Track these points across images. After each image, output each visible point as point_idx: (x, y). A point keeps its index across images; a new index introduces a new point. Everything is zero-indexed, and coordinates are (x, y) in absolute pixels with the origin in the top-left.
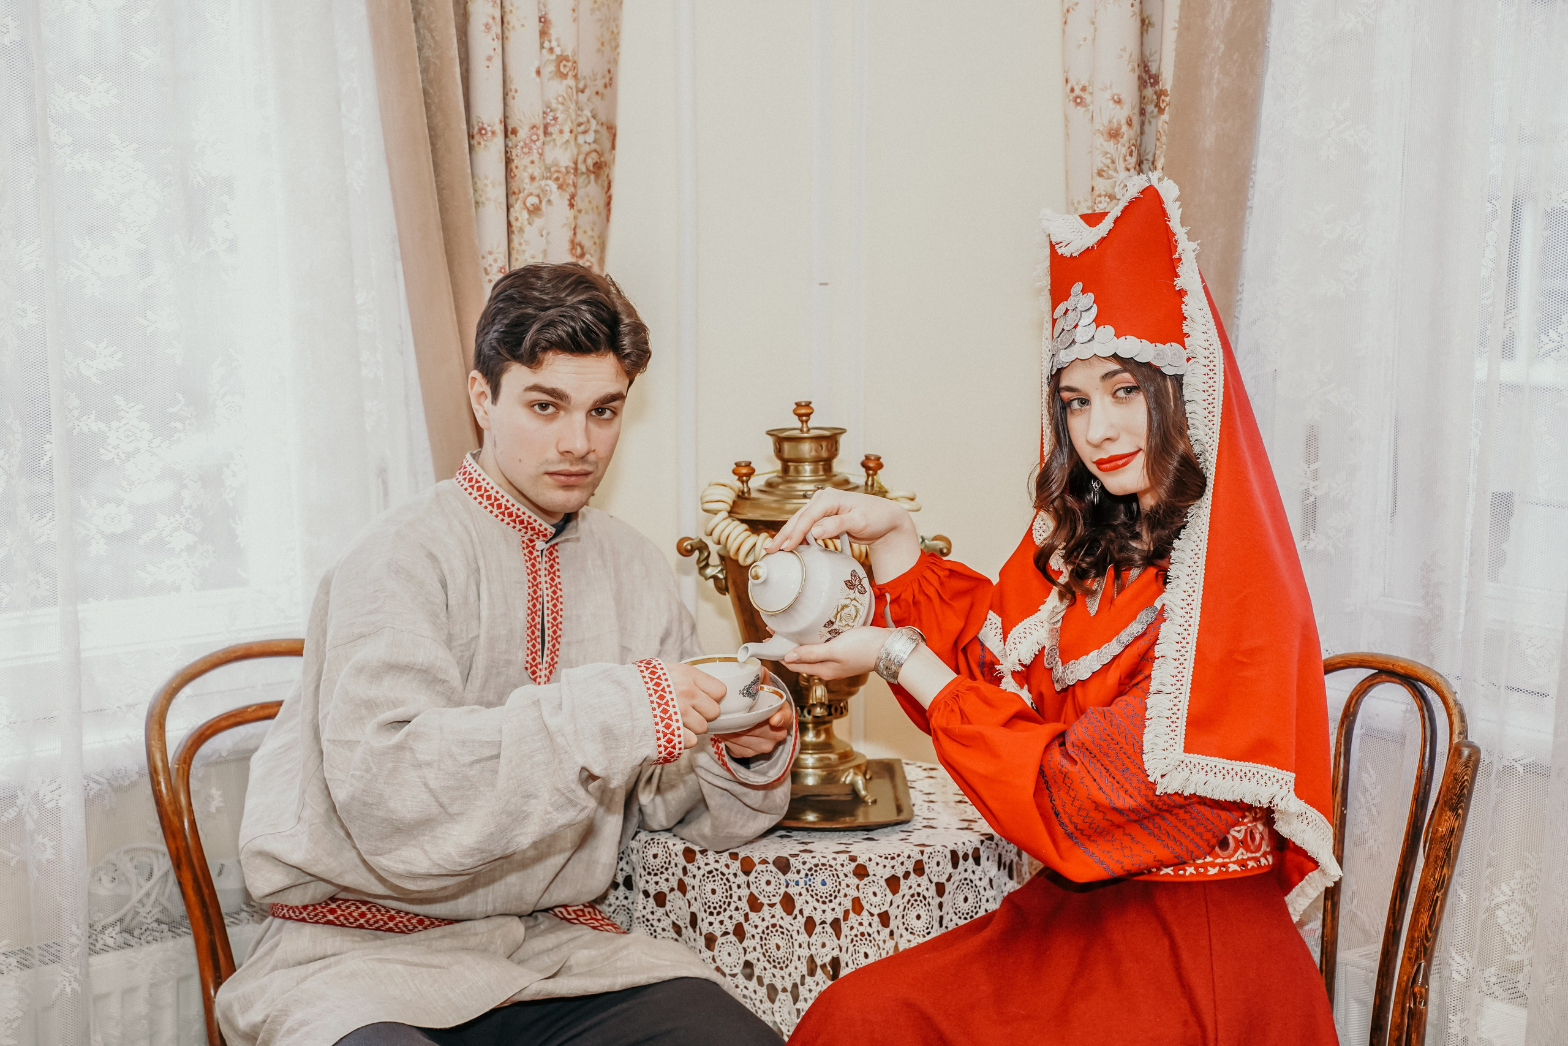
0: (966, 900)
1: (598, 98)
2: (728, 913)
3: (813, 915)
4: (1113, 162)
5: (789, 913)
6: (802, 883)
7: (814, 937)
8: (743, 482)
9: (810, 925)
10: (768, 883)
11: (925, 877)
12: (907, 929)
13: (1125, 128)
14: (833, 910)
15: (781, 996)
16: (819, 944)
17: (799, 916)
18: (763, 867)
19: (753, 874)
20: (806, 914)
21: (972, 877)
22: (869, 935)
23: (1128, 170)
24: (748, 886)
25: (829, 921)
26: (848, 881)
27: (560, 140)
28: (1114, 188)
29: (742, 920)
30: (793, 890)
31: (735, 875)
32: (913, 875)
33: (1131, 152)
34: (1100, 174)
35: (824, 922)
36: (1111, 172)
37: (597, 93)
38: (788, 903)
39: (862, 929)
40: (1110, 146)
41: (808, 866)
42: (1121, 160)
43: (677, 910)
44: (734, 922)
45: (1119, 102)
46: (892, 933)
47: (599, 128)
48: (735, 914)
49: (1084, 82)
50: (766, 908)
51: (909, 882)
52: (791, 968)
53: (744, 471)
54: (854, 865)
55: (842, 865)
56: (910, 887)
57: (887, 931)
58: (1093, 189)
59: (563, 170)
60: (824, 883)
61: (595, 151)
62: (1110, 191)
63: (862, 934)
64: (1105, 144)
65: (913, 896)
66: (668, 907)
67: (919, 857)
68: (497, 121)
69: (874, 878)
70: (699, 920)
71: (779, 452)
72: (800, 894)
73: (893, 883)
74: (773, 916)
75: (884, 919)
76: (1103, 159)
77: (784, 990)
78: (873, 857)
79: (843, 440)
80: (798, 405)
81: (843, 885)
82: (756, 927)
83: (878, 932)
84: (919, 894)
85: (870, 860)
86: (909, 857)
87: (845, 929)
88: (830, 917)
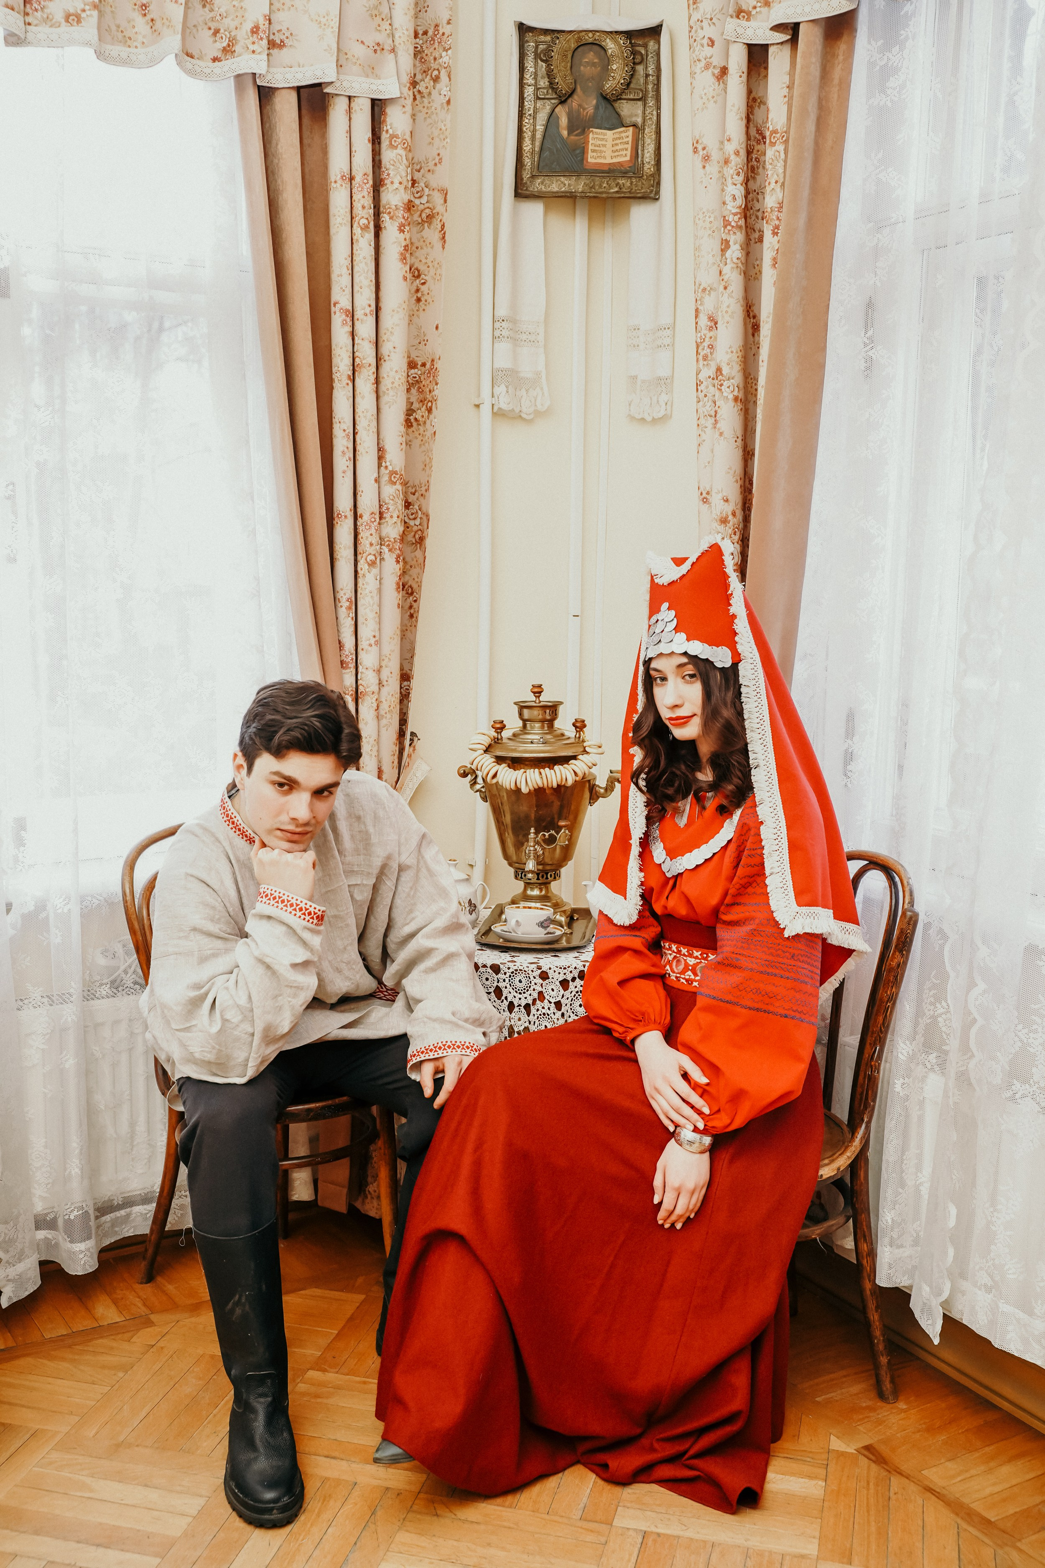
1: (422, 498)
3: (513, 1000)
5: (499, 999)
6: (507, 980)
7: (513, 1014)
8: (498, 733)
9: (511, 1006)
10: (487, 979)
12: (573, 1013)
13: (730, 517)
14: (526, 998)
16: (516, 1018)
17: (505, 1001)
18: (484, 969)
20: (509, 1000)
22: (548, 1015)
25: (523, 1005)
26: (535, 981)
27: (391, 522)
30: (501, 985)
32: (578, 980)
33: (735, 532)
37: (422, 495)
39: (544, 1011)
40: (721, 528)
41: (511, 970)
45: (727, 501)
46: (563, 1015)
47: (422, 516)
49: (708, 489)
51: (575, 984)
53: (498, 726)
54: (540, 971)
55: (532, 971)
56: (576, 987)
57: (560, 1013)
59: (393, 540)
60: (520, 981)
63: (544, 1014)
64: (718, 527)
68: (348, 510)
69: (552, 980)
71: (521, 715)
72: (506, 988)
73: (564, 984)
75: (558, 1005)
78: (552, 967)
79: (561, 709)
80: (534, 686)
81: (533, 983)
83: (554, 1013)
85: (550, 969)
86: (575, 968)
87: (533, 1010)
88: (523, 1002)
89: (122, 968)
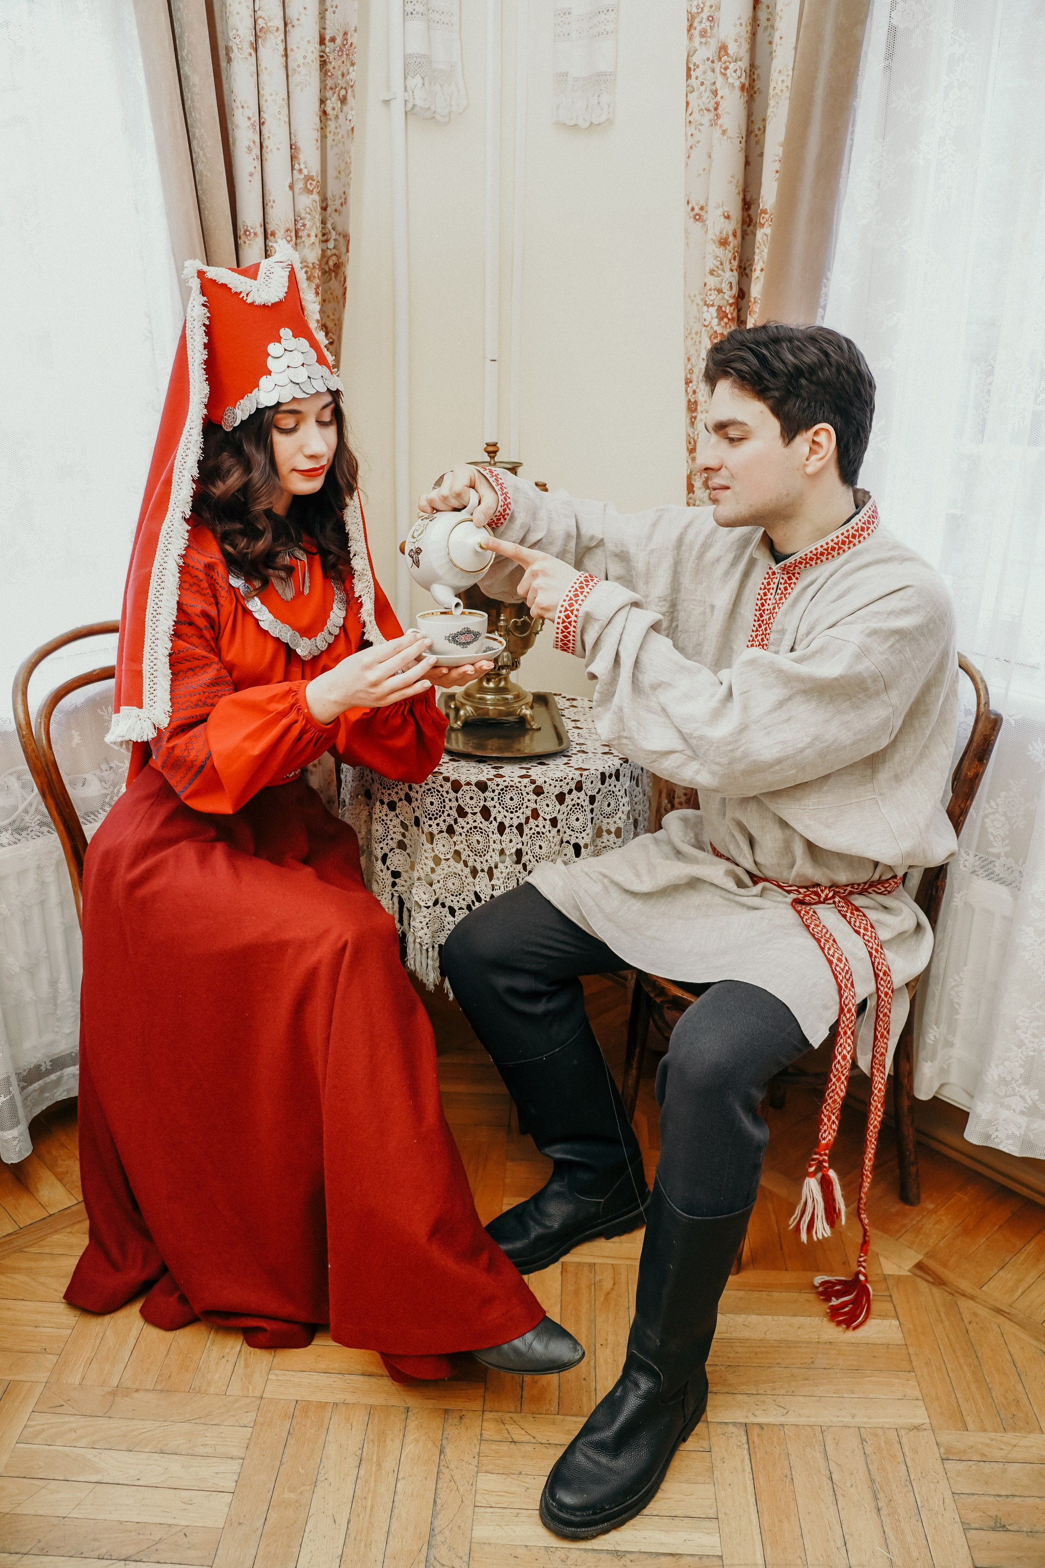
0: (609, 805)
1: (337, 214)
2: (442, 818)
3: (504, 820)
4: (722, 264)
5: (487, 819)
6: (496, 799)
7: (504, 836)
9: (501, 828)
10: (471, 798)
11: (583, 792)
13: (731, 238)
14: (518, 817)
15: (480, 874)
16: (508, 840)
17: (494, 822)
18: (468, 788)
19: (461, 792)
20: (499, 820)
21: (614, 789)
22: (543, 833)
23: (732, 271)
24: (457, 800)
25: (515, 825)
26: (529, 797)
27: (308, 242)
28: (721, 283)
29: (452, 822)
30: (489, 804)
31: (447, 792)
32: (574, 792)
33: (735, 256)
34: (712, 272)
35: (511, 826)
36: (720, 272)
37: (336, 210)
38: (486, 813)
39: (538, 829)
40: (720, 252)
41: (500, 787)
42: (728, 263)
43: (404, 813)
44: (447, 824)
45: (728, 217)
46: (559, 831)
47: (337, 237)
48: (448, 819)
49: (702, 203)
50: (470, 815)
51: (571, 796)
52: (488, 857)
54: (533, 786)
55: (525, 787)
56: (573, 800)
57: (556, 830)
58: (705, 285)
59: (311, 265)
60: (511, 799)
61: (335, 255)
62: (718, 286)
63: (538, 833)
64: (717, 250)
65: (574, 805)
66: (398, 811)
67: (579, 779)
68: (258, 225)
69: (548, 795)
70: (421, 823)
72: (495, 807)
73: (561, 798)
74: (475, 821)
76: (715, 262)
77: (483, 871)
78: (547, 780)
80: (488, 445)
81: (526, 800)
82: (463, 828)
83: (550, 831)
84: (578, 804)
85: (545, 782)
86: (572, 779)
87: (526, 830)
88: (516, 822)
89: (21, 808)
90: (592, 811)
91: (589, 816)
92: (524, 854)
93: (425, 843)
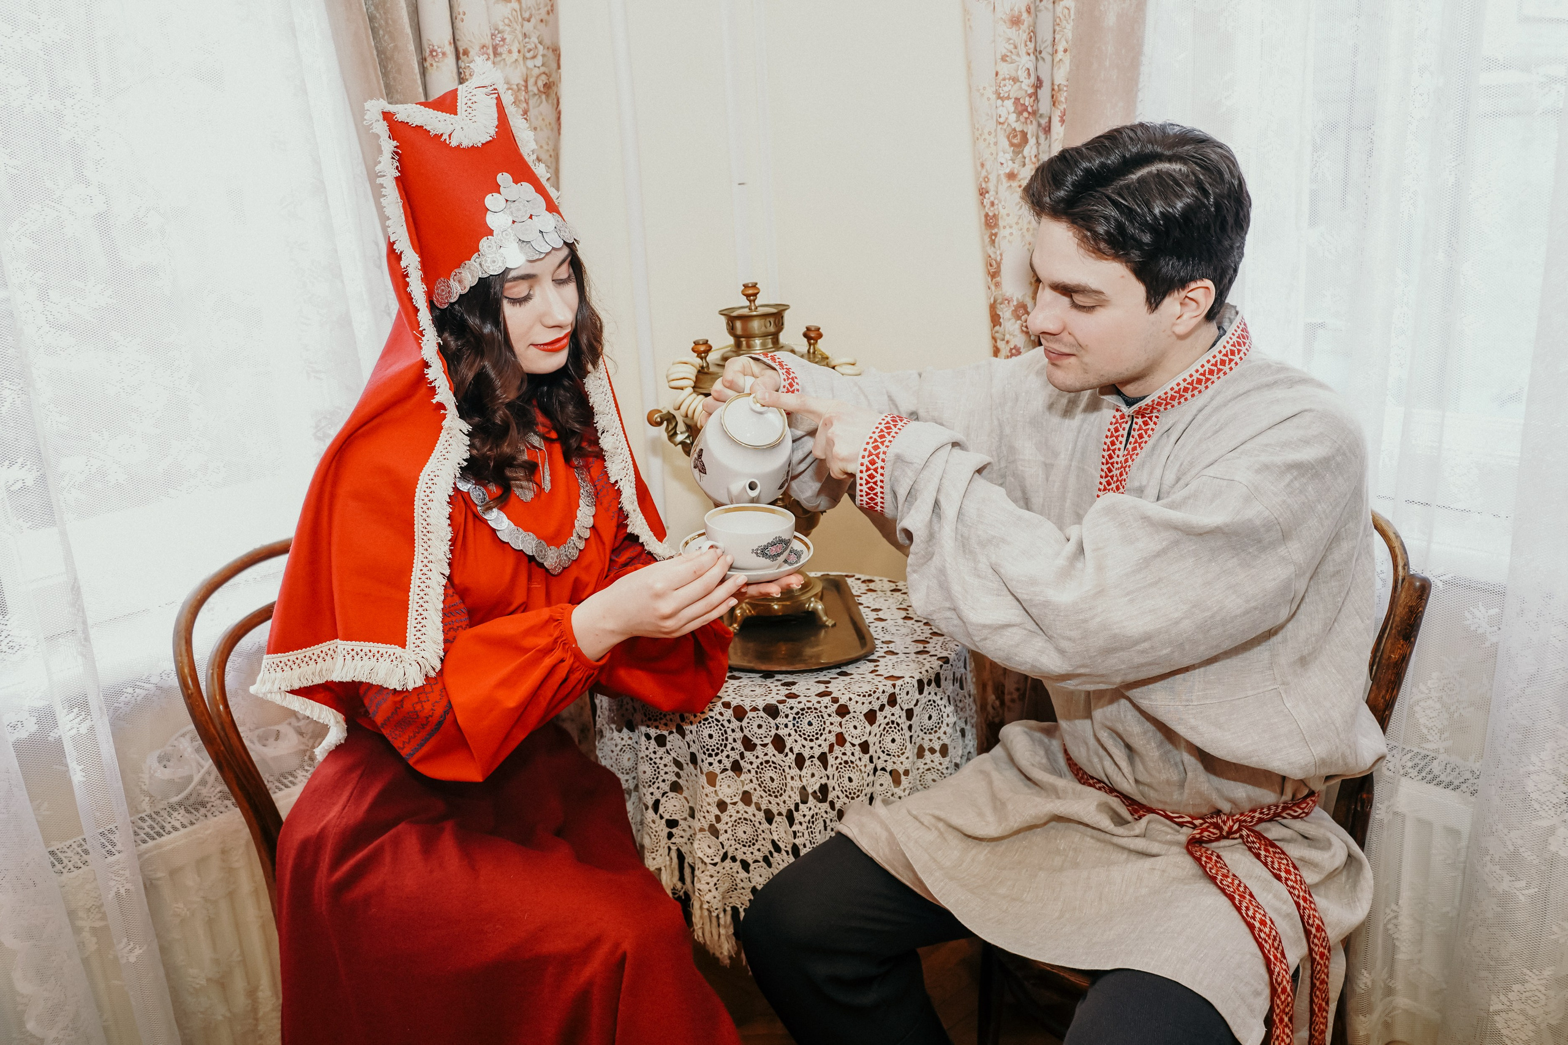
0: (930, 718)
1: (543, 25)
2: (725, 753)
3: (802, 751)
4: (1016, 47)
5: (781, 751)
6: (790, 725)
7: (804, 770)
8: (702, 358)
9: (800, 761)
10: (760, 726)
11: (897, 706)
12: (883, 752)
13: (1025, 15)
14: (820, 746)
15: (777, 819)
16: (809, 775)
17: (790, 754)
18: (754, 714)
19: (746, 720)
20: (796, 751)
21: (935, 698)
22: (852, 762)
23: (1029, 54)
24: (742, 730)
25: (817, 755)
26: (831, 719)
27: (510, 59)
28: (1017, 71)
29: (738, 758)
30: (782, 732)
31: (729, 721)
32: (887, 707)
33: (1031, 38)
34: (1004, 59)
35: (812, 757)
36: (1014, 57)
37: (542, 21)
38: (779, 743)
39: (845, 758)
40: (1012, 33)
41: (795, 710)
42: (1023, 45)
43: (677, 749)
44: (731, 760)
46: (871, 760)
47: (545, 52)
48: (732, 754)
50: (759, 747)
51: (884, 713)
52: (785, 797)
53: (702, 348)
54: (836, 706)
55: (826, 707)
56: (885, 717)
57: (867, 756)
58: (997, 74)
59: (515, 87)
60: (810, 724)
61: (544, 73)
62: (1013, 74)
63: (846, 762)
64: (1008, 31)
65: (888, 724)
66: (669, 746)
67: (892, 690)
68: (447, 43)
69: (854, 715)
70: (699, 761)
71: (732, 330)
72: (790, 735)
73: (871, 717)
74: (766, 754)
75: (865, 747)
76: (1007, 45)
77: (780, 814)
78: (852, 696)
79: (787, 315)
80: (746, 286)
81: (828, 723)
82: (751, 763)
83: (860, 759)
84: (893, 722)
85: (850, 699)
86: (883, 692)
87: (831, 760)
88: (817, 752)
89: (197, 779)
90: (910, 728)
91: (908, 734)
92: (830, 789)
93: (706, 785)
